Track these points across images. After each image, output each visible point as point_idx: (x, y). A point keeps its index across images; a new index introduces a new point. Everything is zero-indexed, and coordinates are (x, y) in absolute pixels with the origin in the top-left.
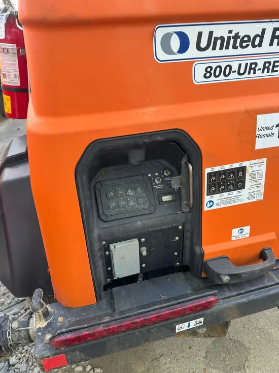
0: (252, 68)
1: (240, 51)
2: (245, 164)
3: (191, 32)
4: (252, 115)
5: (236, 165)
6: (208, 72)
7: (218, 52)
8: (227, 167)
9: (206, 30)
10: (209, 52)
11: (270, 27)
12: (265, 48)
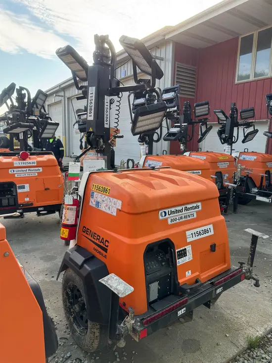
0: (181, 218)
1: (178, 214)
2: (186, 247)
3: (167, 211)
4: (185, 231)
5: (183, 248)
6: (172, 221)
7: (173, 215)
8: (181, 249)
9: (170, 210)
10: (171, 215)
11: (184, 207)
12: (184, 212)
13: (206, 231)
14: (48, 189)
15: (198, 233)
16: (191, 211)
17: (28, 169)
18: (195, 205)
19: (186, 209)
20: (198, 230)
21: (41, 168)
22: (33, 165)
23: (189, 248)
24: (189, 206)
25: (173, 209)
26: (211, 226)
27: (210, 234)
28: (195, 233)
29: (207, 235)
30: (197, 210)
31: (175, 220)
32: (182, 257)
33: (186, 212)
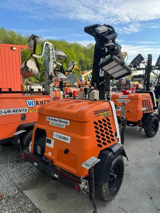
0: (56, 124)
1: (55, 121)
2: (51, 139)
6: (51, 123)
7: (53, 121)
11: (59, 119)
12: (58, 122)
13: (65, 139)
14: (129, 112)
15: (60, 136)
16: (62, 123)
17: (124, 100)
18: (65, 121)
19: (60, 121)
20: (61, 135)
21: (129, 100)
22: (126, 98)
23: (53, 141)
24: (62, 120)
25: (53, 118)
26: (70, 138)
27: (66, 141)
28: (58, 135)
29: (65, 141)
30: (66, 124)
31: (53, 124)
32: (48, 143)
33: (59, 122)
